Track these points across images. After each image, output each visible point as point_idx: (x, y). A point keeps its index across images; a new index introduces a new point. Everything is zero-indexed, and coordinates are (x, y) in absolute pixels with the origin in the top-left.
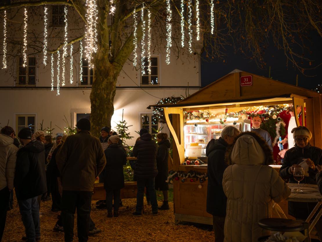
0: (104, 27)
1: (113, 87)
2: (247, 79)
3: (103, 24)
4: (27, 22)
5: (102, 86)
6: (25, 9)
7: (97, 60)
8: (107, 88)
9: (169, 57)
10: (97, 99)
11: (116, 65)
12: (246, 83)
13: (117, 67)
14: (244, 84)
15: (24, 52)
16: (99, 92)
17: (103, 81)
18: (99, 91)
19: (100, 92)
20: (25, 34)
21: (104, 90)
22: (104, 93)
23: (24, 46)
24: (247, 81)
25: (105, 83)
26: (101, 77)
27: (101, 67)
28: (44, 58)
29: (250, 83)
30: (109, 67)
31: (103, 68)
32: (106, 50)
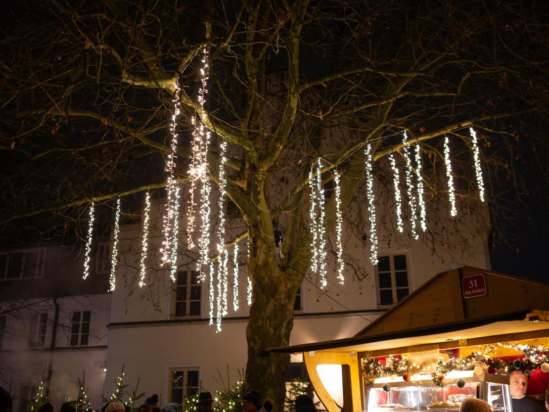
0: (260, 208)
1: (287, 313)
2: (475, 281)
3: (257, 204)
4: (149, 213)
5: (265, 312)
6: (147, 194)
7: (257, 265)
8: (275, 316)
9: (376, 250)
10: (257, 337)
11: (291, 273)
12: (474, 292)
13: (293, 277)
14: (470, 293)
15: (142, 261)
16: (260, 324)
17: (268, 303)
18: (261, 322)
19: (262, 324)
20: (144, 233)
21: (270, 321)
22: (270, 326)
23: (143, 252)
24: (476, 286)
25: (270, 306)
26: (263, 296)
27: (263, 279)
28: (173, 269)
29: (483, 290)
30: (278, 278)
31: (266, 280)
32: (270, 247)
